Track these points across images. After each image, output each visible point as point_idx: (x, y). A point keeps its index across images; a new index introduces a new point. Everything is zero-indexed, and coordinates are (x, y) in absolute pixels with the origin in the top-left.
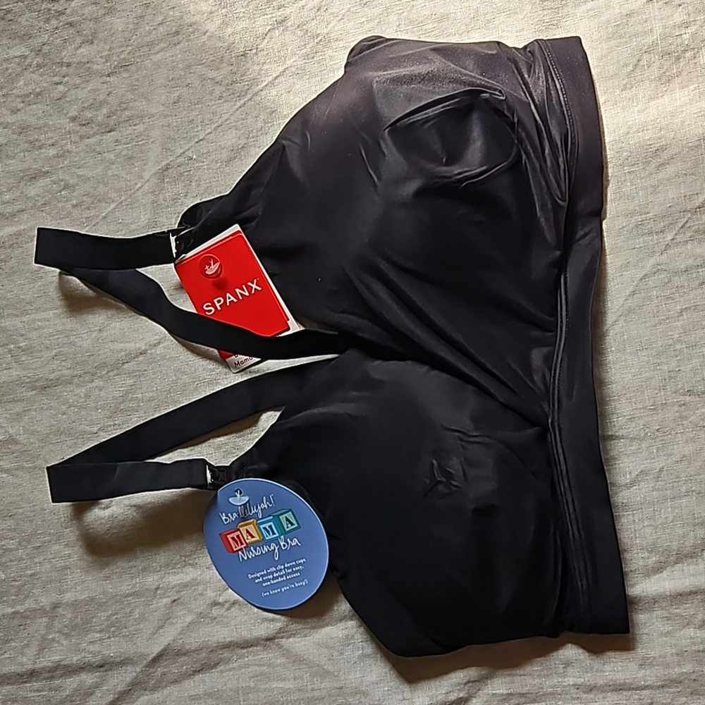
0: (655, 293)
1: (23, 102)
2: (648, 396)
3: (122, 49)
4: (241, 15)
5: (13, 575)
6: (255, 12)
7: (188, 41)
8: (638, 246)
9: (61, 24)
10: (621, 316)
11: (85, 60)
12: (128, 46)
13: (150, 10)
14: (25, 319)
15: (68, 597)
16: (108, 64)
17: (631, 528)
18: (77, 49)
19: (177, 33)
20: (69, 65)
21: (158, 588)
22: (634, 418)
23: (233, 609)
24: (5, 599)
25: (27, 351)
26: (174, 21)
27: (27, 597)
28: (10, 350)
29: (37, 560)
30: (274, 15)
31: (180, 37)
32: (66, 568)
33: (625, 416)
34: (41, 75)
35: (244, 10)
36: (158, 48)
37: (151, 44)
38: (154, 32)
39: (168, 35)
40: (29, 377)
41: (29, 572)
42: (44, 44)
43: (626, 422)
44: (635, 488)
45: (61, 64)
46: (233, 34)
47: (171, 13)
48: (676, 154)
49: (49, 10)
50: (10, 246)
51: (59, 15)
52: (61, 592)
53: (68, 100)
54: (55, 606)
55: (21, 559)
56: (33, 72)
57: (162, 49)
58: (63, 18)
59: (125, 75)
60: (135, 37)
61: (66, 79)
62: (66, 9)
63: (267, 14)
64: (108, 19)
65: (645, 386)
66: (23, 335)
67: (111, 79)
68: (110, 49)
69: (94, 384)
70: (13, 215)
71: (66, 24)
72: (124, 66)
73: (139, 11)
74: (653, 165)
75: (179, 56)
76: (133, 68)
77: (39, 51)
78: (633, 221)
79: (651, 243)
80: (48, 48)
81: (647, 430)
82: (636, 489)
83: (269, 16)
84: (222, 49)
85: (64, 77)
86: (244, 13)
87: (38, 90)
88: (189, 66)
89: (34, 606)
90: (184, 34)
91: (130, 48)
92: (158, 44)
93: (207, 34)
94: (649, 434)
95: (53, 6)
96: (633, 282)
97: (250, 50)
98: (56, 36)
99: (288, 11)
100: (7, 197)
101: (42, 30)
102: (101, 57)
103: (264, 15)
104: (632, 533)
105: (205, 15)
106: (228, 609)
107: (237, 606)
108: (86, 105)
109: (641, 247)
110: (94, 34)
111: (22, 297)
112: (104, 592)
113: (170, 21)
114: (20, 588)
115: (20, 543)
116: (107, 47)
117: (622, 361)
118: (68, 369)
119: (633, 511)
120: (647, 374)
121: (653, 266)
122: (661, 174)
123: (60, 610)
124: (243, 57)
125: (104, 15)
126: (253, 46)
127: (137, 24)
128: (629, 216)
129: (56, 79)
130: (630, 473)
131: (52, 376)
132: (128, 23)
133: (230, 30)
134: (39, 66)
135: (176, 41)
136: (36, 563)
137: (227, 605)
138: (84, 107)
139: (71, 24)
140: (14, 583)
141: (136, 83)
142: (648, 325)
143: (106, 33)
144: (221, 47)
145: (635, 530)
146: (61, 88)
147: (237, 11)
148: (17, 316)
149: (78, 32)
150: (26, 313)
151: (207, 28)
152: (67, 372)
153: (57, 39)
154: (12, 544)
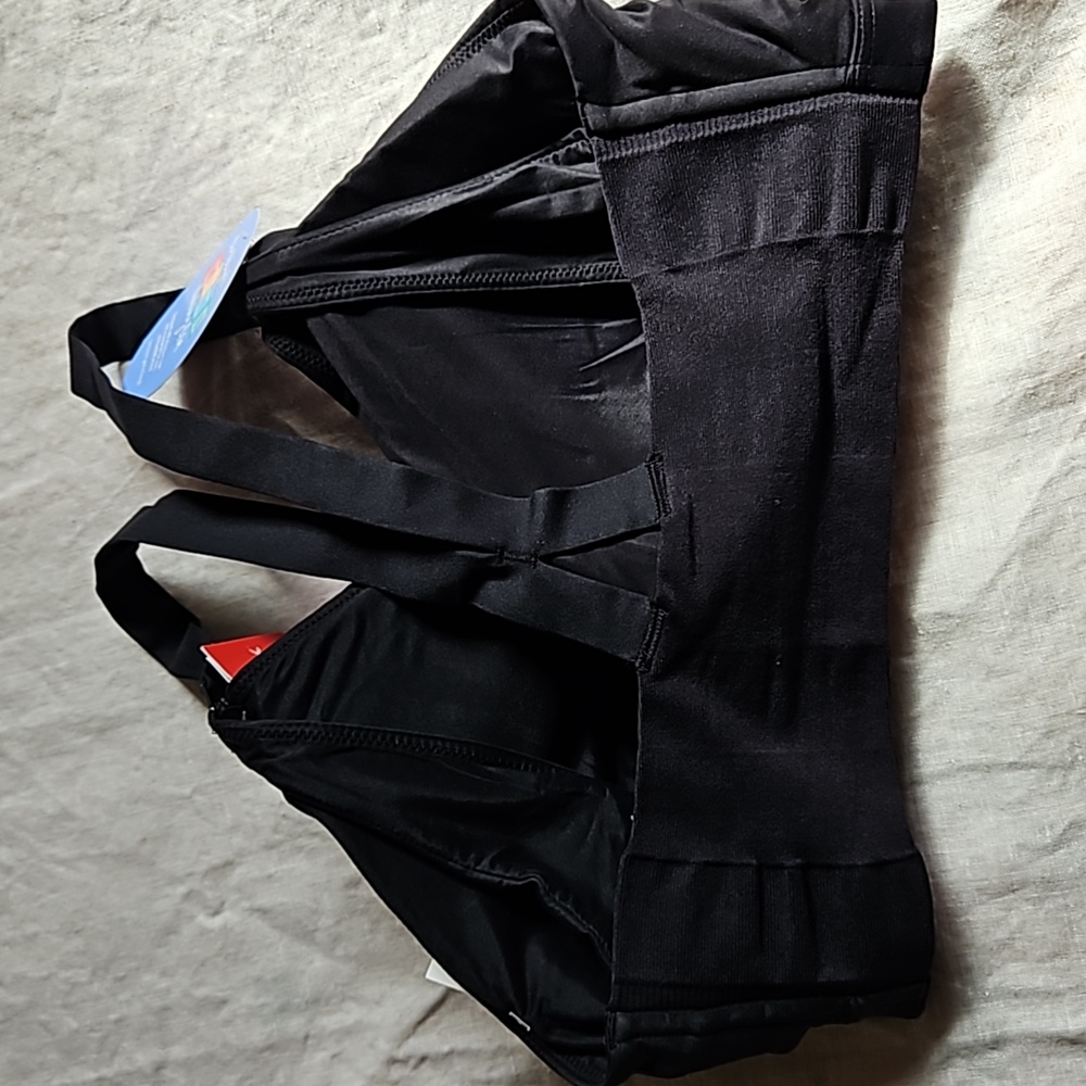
0: (1070, 509)
1: (6, 284)
2: (1074, 691)
3: (142, 185)
4: (323, 102)
5: (88, 1022)
6: (344, 95)
7: (244, 155)
8: (1032, 430)
9: (43, 153)
10: (1014, 554)
11: (86, 208)
12: (149, 179)
13: (174, 117)
14: (62, 623)
15: (177, 1052)
16: (123, 211)
17: (1062, 919)
18: (73, 190)
19: (224, 146)
20: (65, 218)
21: (307, 1037)
22: (1052, 731)
23: (423, 1066)
24: (82, 1058)
25: (70, 674)
26: (215, 127)
27: (114, 1054)
28: (45, 676)
29: (122, 997)
30: (375, 95)
31: (230, 152)
32: (166, 1009)
33: (1036, 729)
34: (27, 237)
35: (325, 94)
36: (196, 175)
37: (186, 171)
38: (187, 150)
39: (210, 152)
40: (77, 716)
41: (113, 1017)
42: (23, 189)
43: (1039, 739)
44: (1062, 851)
45: (54, 217)
46: (312, 135)
47: (210, 116)
48: (1080, 263)
49: (21, 133)
50: (23, 513)
51: (37, 141)
52: (165, 1045)
53: (73, 272)
54: (159, 1067)
55: (98, 998)
56: (14, 235)
57: (205, 177)
58: (44, 144)
59: (153, 225)
60: (157, 163)
61: (65, 240)
62: (44, 130)
63: (363, 95)
64: (109, 139)
65: (1067, 675)
66: (60, 650)
67: (132, 234)
68: (122, 187)
69: (176, 721)
70: (20, 464)
71: (51, 153)
72: (147, 212)
73: (157, 120)
74: (1044, 287)
75: (234, 183)
76: (163, 213)
77: (17, 200)
78: (1018, 389)
79: (1055, 422)
80: (31, 193)
81: (1078, 750)
82: (1065, 854)
83: (368, 98)
84: (298, 163)
85: (61, 236)
86: (326, 98)
87: (26, 262)
88: (252, 197)
89: (127, 1067)
90: (234, 146)
91: (153, 182)
92: (196, 170)
93: (273, 141)
94: (1080, 758)
95: (26, 127)
96: (1030, 493)
97: (343, 158)
98: (39, 173)
99: (397, 85)
100: (8, 436)
101: (15, 167)
102: (110, 201)
103: (359, 97)
104: (1065, 926)
105: (266, 111)
106: (416, 1067)
107: (427, 1063)
108: (101, 279)
109: (1037, 432)
110: (93, 166)
111: (52, 590)
112: (225, 1045)
113: (211, 129)
114: (103, 1040)
115: (94, 973)
116: (116, 184)
117: (1022, 633)
118: (134, 698)
119: (1062, 890)
120: (1069, 654)
121: (1064, 462)
122: (1058, 300)
123: (167, 1073)
124: (333, 172)
125: (103, 134)
126: (347, 151)
127: (157, 142)
128: (1010, 381)
129: (50, 242)
130: (1051, 827)
131: (112, 712)
132: (144, 143)
133: (306, 131)
134: (21, 224)
135: (225, 160)
136: (121, 1002)
137: (412, 1062)
138: (99, 283)
139: (56, 153)
140: (92, 1035)
141: (173, 236)
142: (1064, 565)
143: (110, 162)
144: (297, 160)
145: (1070, 922)
146: (59, 254)
147: (314, 98)
148: (48, 620)
149: (69, 164)
150: (59, 615)
151: (271, 131)
152: (132, 704)
153: (39, 178)
154: (83, 975)
